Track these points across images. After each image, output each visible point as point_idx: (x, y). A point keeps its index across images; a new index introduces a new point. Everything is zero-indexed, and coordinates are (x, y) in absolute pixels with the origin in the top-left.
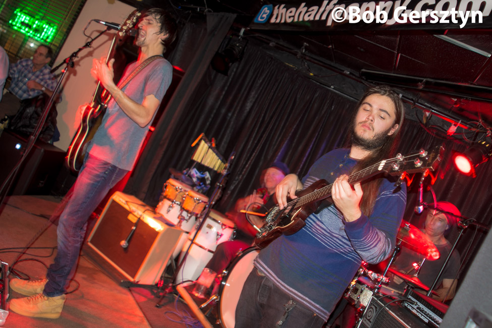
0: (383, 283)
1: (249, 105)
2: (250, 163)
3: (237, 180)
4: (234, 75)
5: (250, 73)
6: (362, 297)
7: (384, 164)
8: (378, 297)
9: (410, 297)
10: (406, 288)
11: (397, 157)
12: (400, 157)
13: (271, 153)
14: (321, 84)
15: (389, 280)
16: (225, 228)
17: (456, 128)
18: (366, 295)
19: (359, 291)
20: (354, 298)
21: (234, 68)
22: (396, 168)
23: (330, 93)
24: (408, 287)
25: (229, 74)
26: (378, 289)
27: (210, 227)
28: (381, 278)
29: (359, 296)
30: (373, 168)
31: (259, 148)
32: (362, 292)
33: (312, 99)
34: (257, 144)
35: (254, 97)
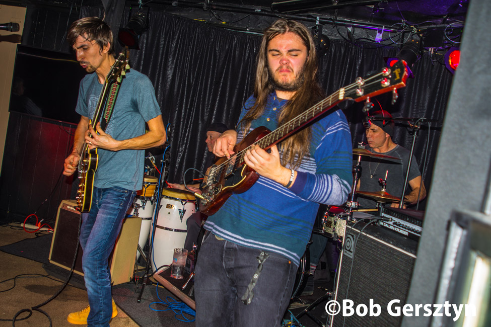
0: (353, 209)
1: (170, 73)
2: (189, 130)
3: (182, 151)
4: (146, 47)
5: (162, 40)
6: (337, 229)
7: (343, 92)
8: (351, 225)
9: (383, 214)
10: (377, 206)
11: (357, 82)
12: (360, 82)
13: (206, 114)
14: (237, 30)
15: (358, 204)
16: (185, 203)
17: (381, 35)
18: (340, 225)
19: (333, 223)
20: (329, 232)
21: (144, 39)
22: (360, 93)
23: (248, 37)
24: (378, 206)
25: (140, 47)
26: (350, 216)
27: (169, 206)
28: (350, 204)
29: (334, 228)
30: (331, 99)
31: (194, 112)
32: (335, 223)
33: (232, 47)
34: (190, 109)
35: (172, 63)
